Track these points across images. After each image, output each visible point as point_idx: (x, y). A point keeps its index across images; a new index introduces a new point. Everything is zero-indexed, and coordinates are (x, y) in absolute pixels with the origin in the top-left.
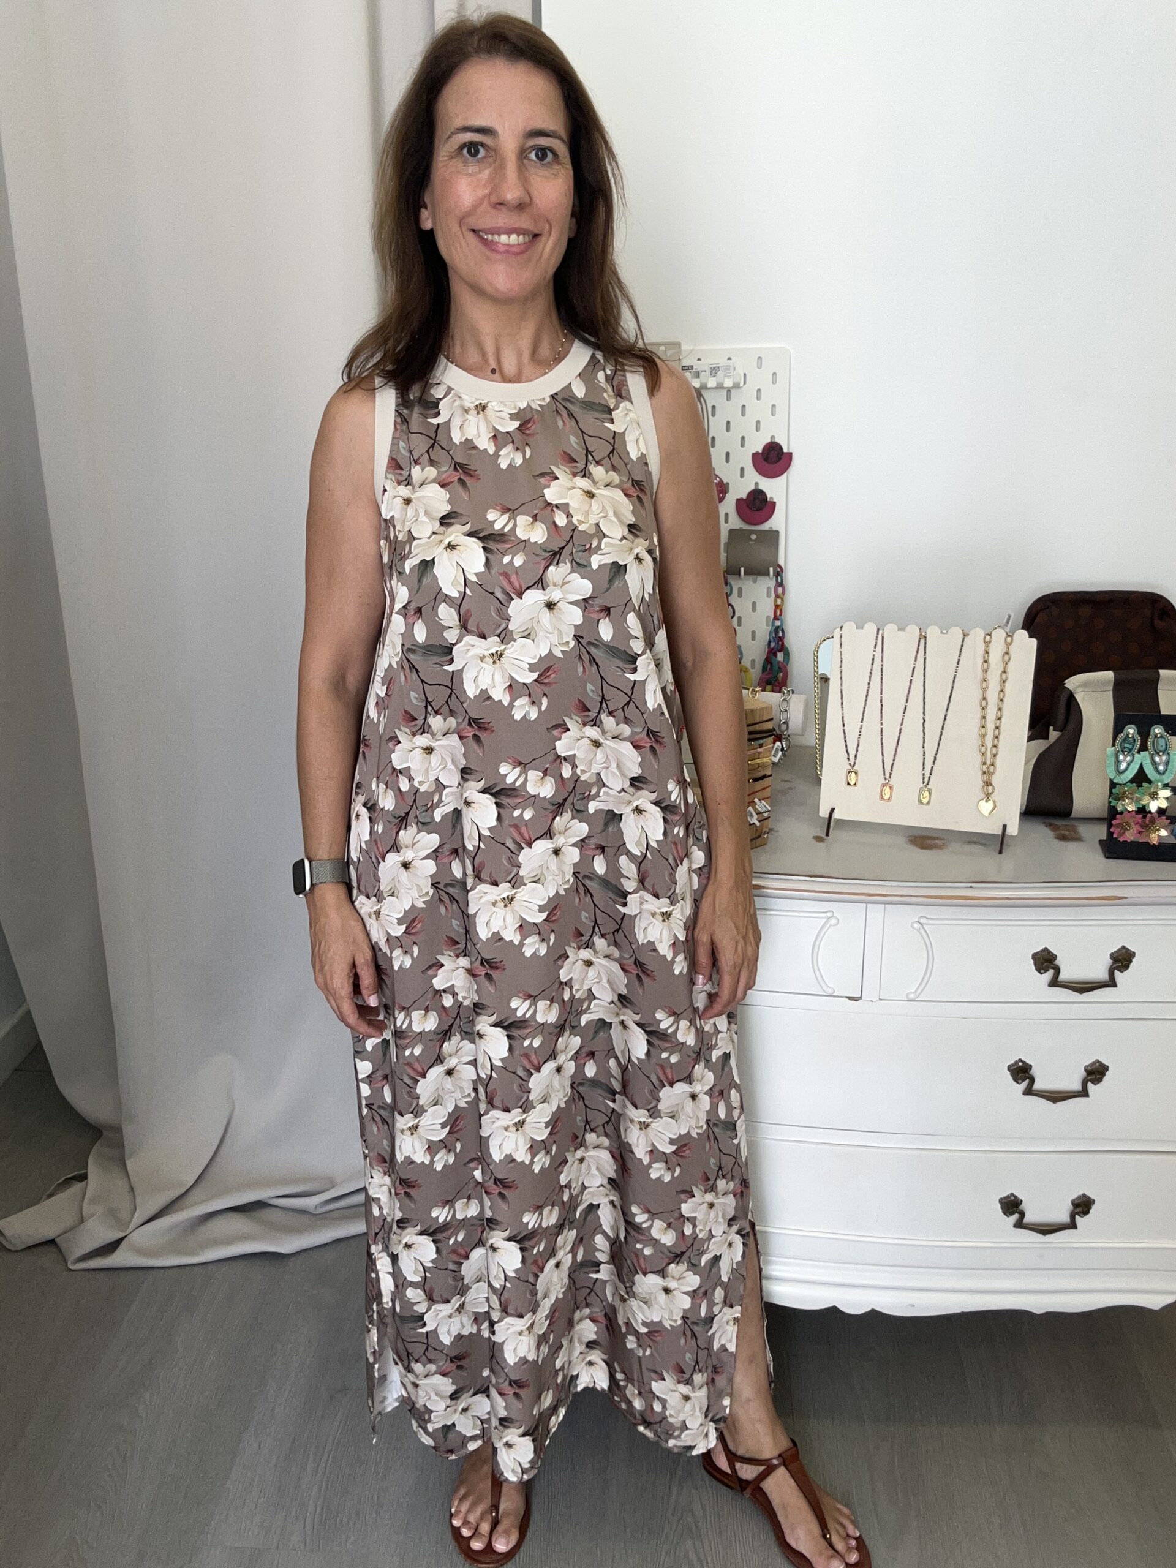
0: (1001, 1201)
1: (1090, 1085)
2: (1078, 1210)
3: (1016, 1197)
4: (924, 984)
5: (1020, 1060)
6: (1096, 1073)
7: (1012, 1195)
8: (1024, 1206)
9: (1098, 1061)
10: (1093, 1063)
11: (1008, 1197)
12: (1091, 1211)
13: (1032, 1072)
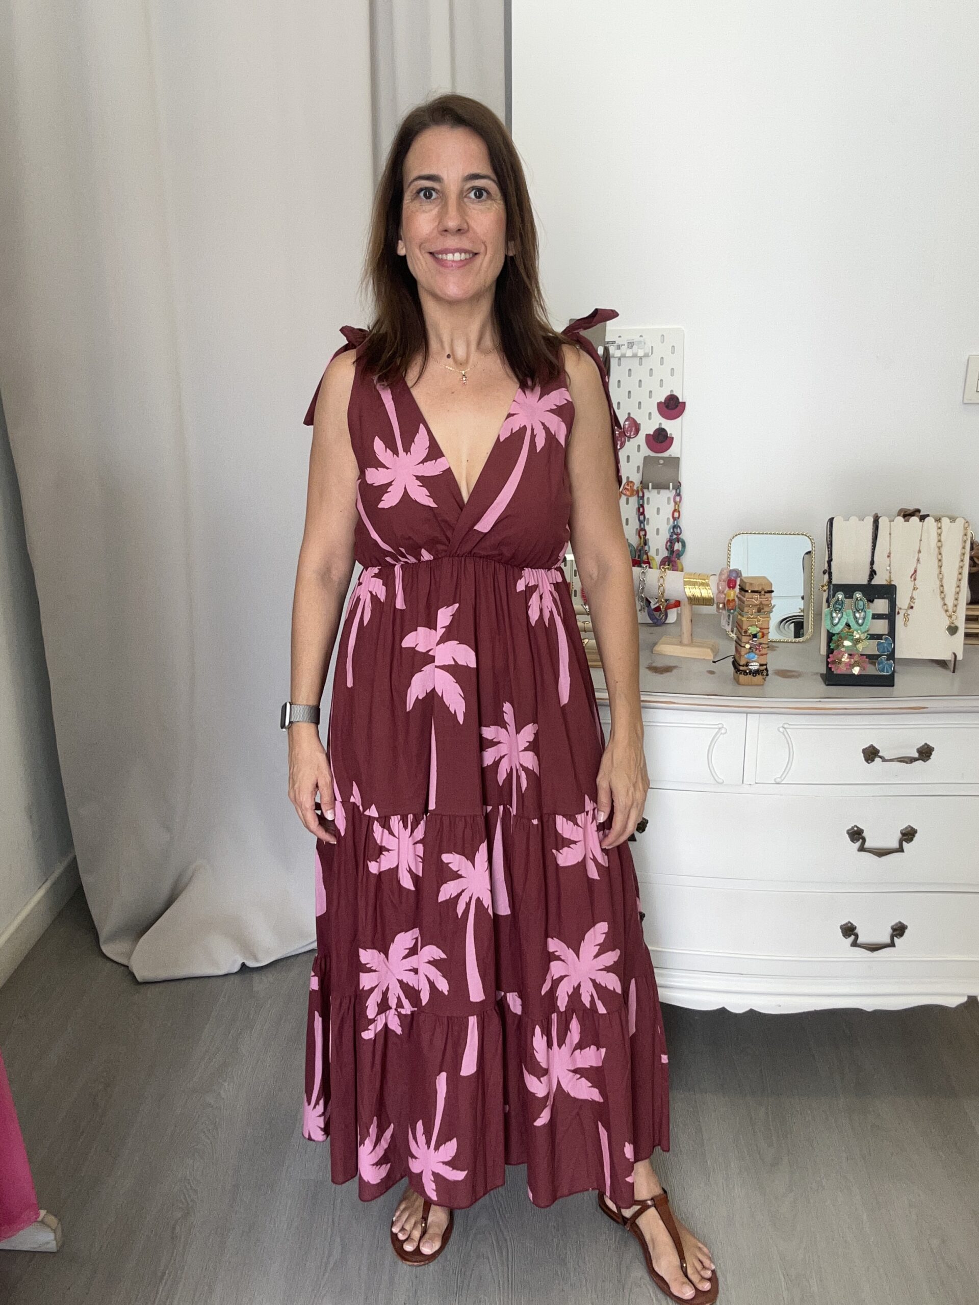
0: (841, 927)
1: (904, 843)
2: (897, 932)
3: (852, 924)
4: (786, 772)
5: (856, 826)
6: (909, 835)
7: (849, 922)
8: (857, 931)
9: (910, 826)
10: (907, 828)
11: (847, 924)
12: (905, 934)
13: (863, 835)
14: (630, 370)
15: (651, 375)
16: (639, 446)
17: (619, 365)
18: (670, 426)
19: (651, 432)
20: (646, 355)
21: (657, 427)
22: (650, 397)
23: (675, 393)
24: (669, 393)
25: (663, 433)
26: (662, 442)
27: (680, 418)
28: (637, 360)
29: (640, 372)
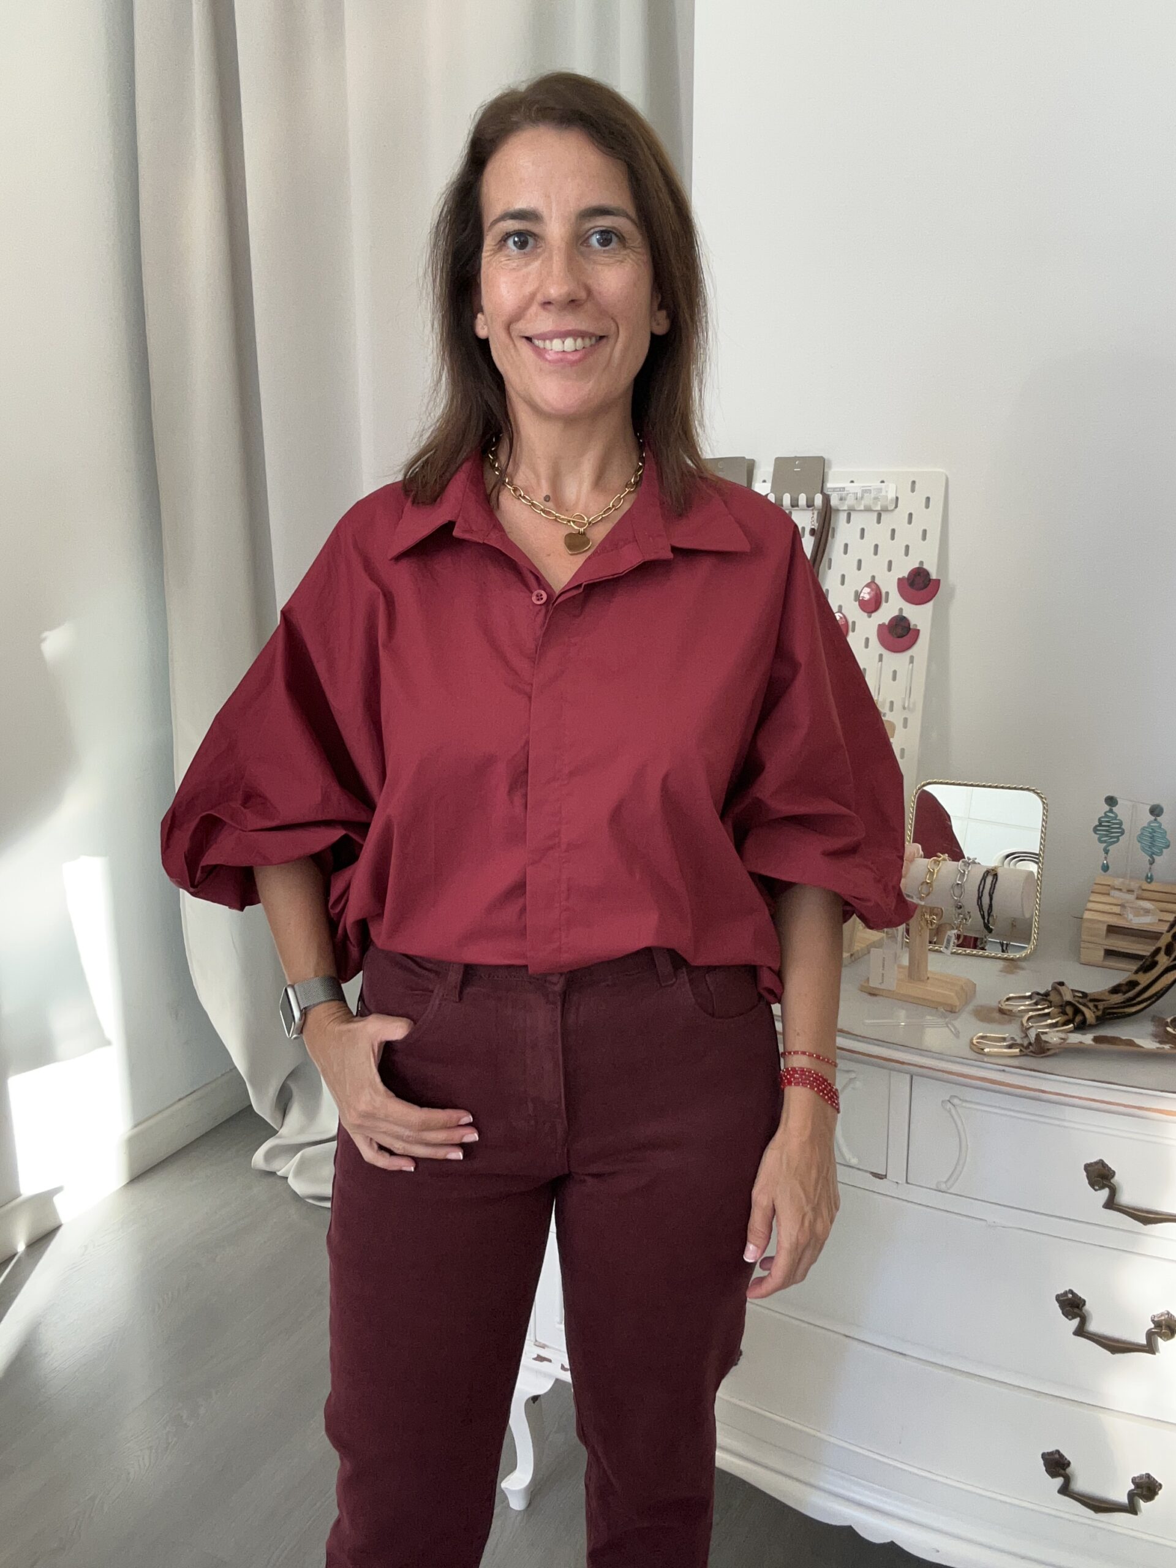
13: (1085, 1309)
14: (863, 530)
15: (893, 538)
16: (867, 640)
17: (848, 521)
18: (919, 615)
19: (887, 623)
20: (885, 510)
21: (896, 613)
22: (890, 569)
23: (925, 566)
24: (917, 565)
25: (907, 625)
26: (902, 637)
27: (930, 604)
28: (875, 515)
29: (878, 533)
